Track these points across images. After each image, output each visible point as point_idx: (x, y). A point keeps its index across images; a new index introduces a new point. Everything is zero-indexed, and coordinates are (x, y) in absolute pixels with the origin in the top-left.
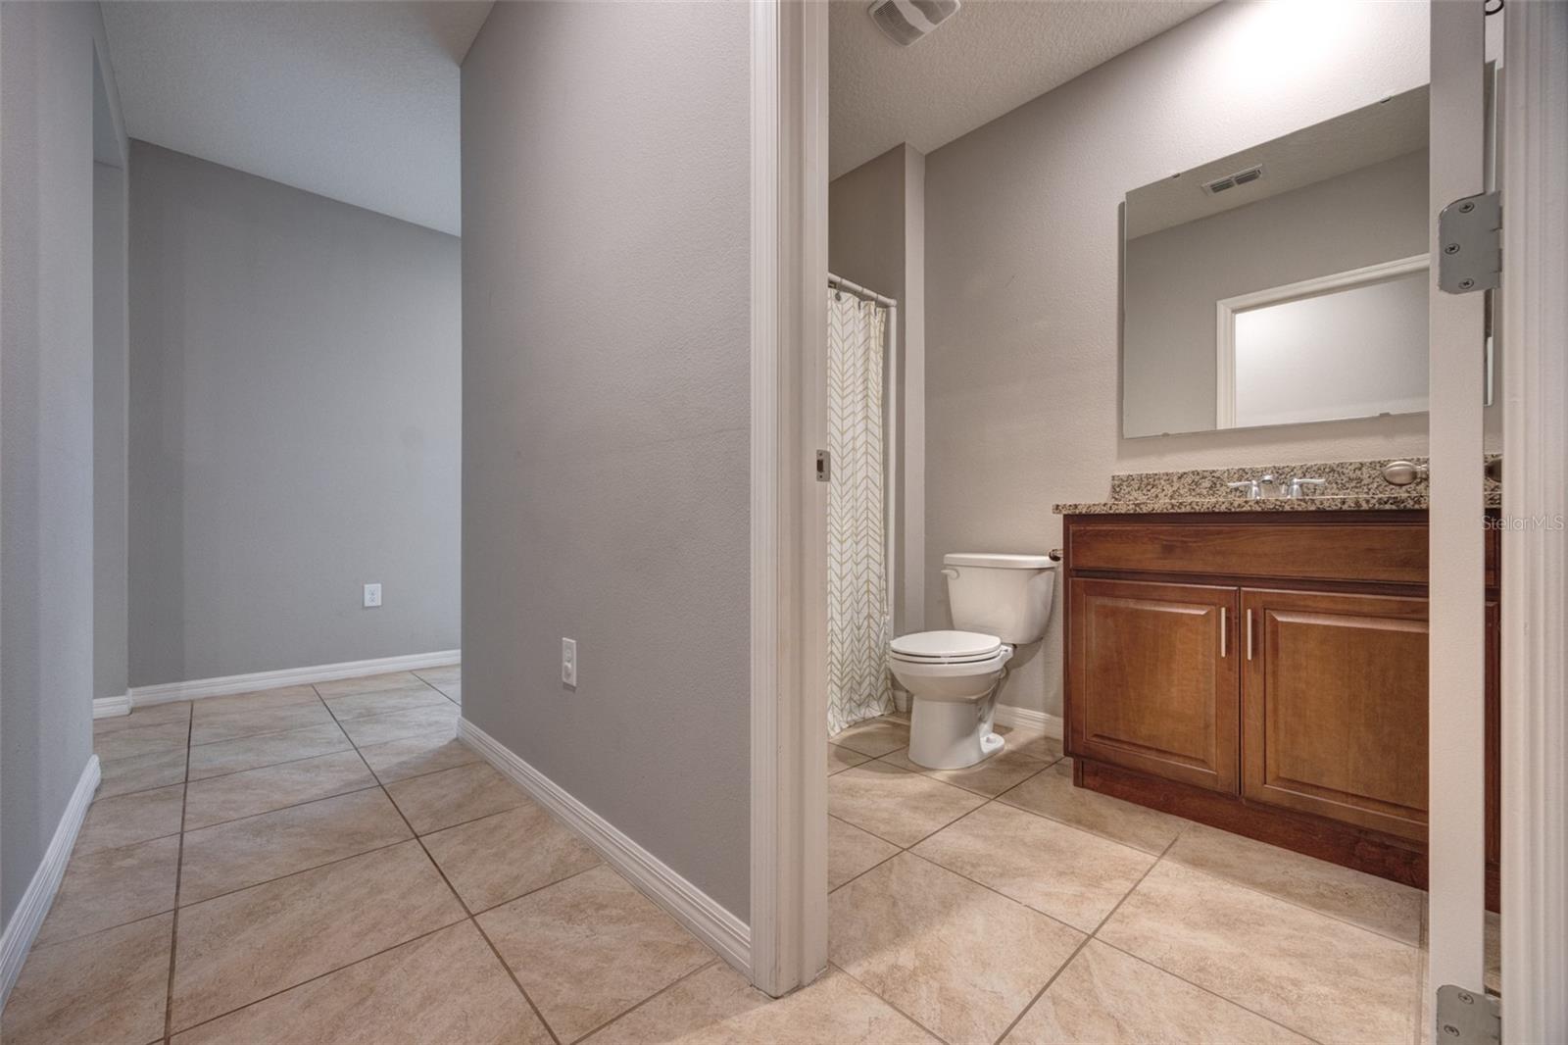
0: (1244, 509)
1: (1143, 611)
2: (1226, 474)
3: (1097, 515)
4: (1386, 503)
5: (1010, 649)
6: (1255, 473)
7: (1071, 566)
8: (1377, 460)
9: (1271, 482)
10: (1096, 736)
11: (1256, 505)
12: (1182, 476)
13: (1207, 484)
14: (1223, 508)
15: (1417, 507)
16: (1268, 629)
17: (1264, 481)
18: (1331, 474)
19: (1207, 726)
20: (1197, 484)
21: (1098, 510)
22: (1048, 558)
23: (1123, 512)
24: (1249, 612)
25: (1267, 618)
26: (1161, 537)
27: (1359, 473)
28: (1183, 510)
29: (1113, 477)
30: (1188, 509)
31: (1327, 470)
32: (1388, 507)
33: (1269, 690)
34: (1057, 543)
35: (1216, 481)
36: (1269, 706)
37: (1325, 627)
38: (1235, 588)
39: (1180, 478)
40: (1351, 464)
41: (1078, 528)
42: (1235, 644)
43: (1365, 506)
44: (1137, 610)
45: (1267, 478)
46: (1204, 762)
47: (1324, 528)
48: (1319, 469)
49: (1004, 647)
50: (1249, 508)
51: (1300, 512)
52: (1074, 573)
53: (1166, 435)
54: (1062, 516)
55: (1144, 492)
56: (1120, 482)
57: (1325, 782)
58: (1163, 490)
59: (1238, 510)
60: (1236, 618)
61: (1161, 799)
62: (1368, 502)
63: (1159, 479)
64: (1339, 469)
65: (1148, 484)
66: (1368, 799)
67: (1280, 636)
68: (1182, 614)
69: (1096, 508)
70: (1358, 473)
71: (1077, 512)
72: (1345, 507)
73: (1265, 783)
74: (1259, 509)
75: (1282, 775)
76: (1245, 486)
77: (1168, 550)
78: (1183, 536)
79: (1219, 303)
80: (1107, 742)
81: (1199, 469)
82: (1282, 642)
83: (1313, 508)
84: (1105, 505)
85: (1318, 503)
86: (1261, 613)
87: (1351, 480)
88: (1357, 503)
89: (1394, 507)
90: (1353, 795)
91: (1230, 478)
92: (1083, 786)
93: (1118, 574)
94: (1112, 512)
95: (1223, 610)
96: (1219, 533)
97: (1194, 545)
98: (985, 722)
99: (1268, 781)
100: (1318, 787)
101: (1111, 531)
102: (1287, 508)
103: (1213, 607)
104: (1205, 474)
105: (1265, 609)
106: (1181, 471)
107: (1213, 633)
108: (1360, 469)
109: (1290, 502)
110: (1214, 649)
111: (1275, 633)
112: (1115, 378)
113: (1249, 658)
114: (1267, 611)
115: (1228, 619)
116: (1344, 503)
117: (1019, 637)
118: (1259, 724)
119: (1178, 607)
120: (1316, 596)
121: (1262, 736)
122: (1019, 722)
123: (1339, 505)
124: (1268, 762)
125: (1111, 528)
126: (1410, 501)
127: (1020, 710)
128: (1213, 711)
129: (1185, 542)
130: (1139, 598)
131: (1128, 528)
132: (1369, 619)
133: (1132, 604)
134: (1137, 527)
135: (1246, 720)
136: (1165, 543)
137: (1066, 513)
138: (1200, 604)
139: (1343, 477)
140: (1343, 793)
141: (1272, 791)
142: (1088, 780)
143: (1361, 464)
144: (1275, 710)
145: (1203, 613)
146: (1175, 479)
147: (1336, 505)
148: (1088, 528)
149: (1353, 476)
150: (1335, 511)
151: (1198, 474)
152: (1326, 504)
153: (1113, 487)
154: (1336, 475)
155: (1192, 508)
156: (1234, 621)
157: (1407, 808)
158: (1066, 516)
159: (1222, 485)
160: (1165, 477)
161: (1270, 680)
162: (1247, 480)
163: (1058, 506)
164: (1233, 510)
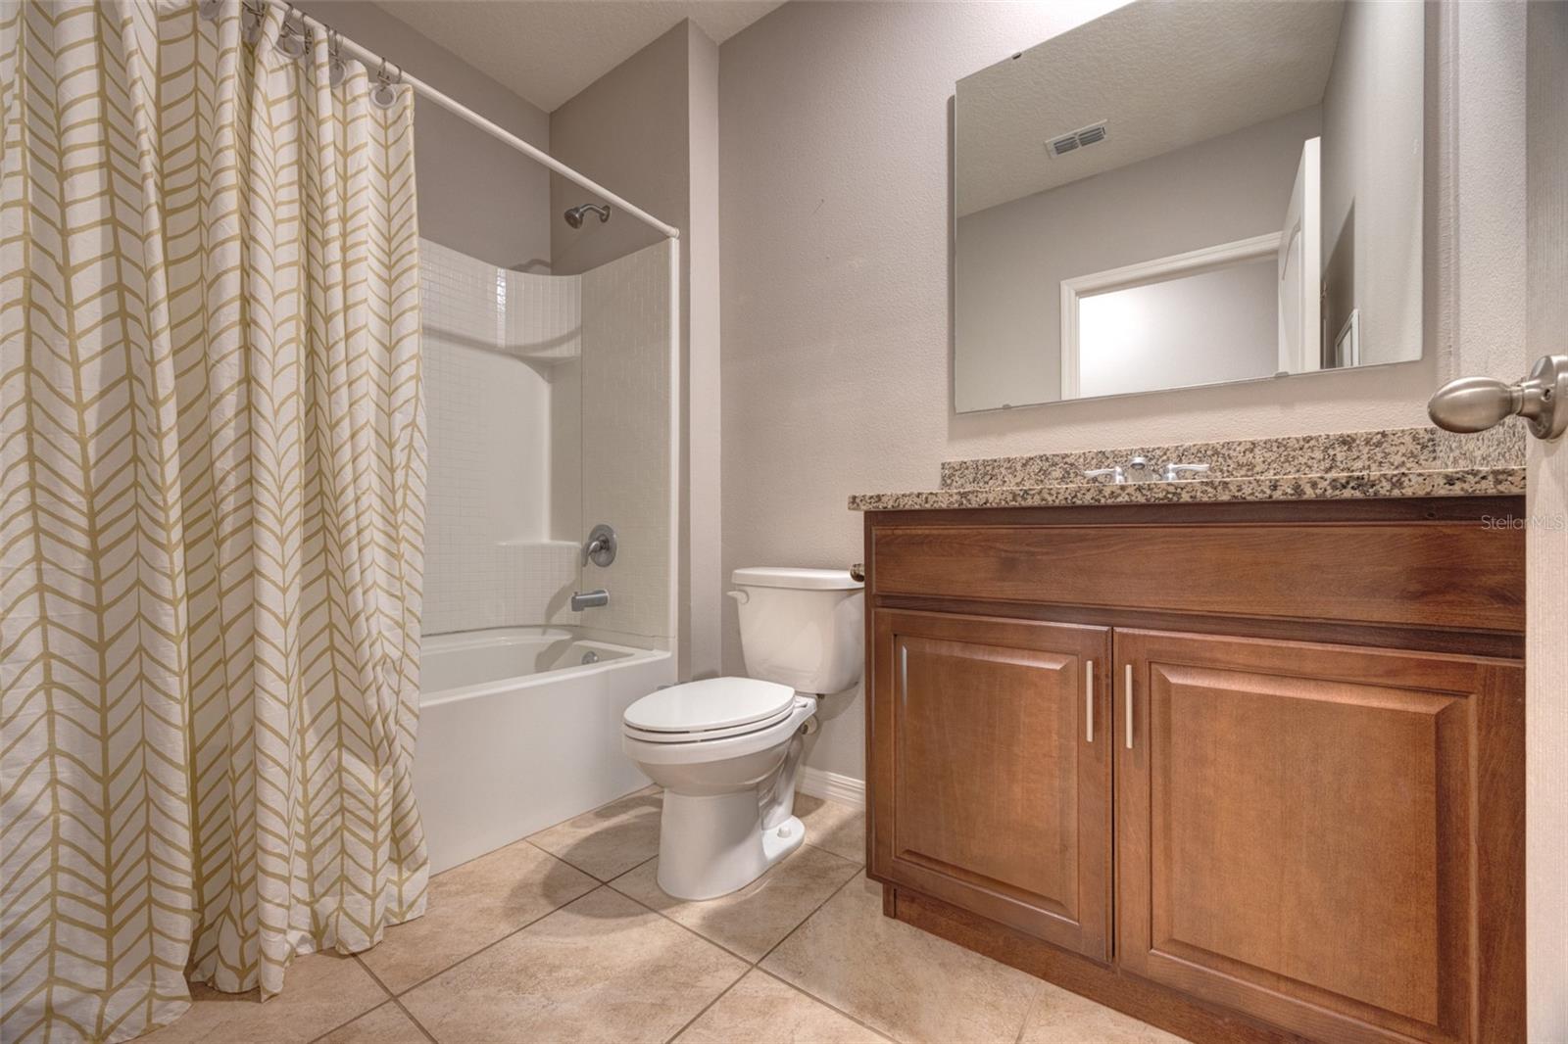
0: (1120, 499)
1: (973, 661)
2: (1082, 460)
3: (907, 511)
4: (1344, 487)
5: (811, 702)
6: (1117, 457)
7: (874, 591)
8: (1274, 438)
9: (1142, 466)
10: (909, 852)
11: (1138, 494)
12: (1027, 462)
13: (1057, 473)
14: (1088, 499)
15: (1396, 493)
16: (1156, 696)
17: (1133, 465)
18: (1215, 458)
19: (1064, 848)
20: (1046, 473)
21: (909, 504)
22: (847, 575)
23: (944, 506)
24: (1129, 668)
25: (1153, 677)
26: (998, 545)
27: (1251, 455)
28: (1029, 502)
29: (943, 465)
30: (1036, 501)
31: (1209, 453)
32: (1347, 493)
33: (1158, 795)
34: (857, 553)
35: (1069, 467)
36: (1158, 821)
37: (1244, 695)
38: (1105, 628)
39: (1024, 465)
40: (1240, 444)
41: (883, 532)
42: (1106, 721)
43: (1309, 493)
44: (965, 660)
45: (1138, 460)
46: (1059, 905)
47: (1240, 531)
48: (1199, 451)
49: (803, 701)
50: (1127, 498)
51: (1205, 504)
52: (879, 602)
53: (1007, 408)
54: (861, 515)
55: (981, 484)
56: (951, 471)
57: (1244, 953)
58: (1005, 482)
59: (1110, 502)
60: (1107, 676)
61: (1001, 943)
62: (1314, 485)
63: (999, 467)
64: (1224, 451)
65: (986, 474)
66: (1313, 988)
67: (1174, 707)
68: (1028, 667)
69: (906, 499)
70: (1249, 455)
71: (881, 506)
72: (1278, 495)
73: (1152, 947)
74: (1142, 500)
75: (1177, 937)
76: (1106, 475)
77: (1008, 565)
78: (1028, 545)
79: (1063, 283)
80: (923, 862)
81: (1049, 453)
82: (1176, 718)
83: (1225, 497)
84: (919, 495)
85: (1233, 488)
86: (1145, 670)
87: (1240, 466)
88: (1297, 488)
89: (1358, 494)
90: (1287, 979)
91: (1087, 465)
92: (895, 916)
93: (938, 603)
94: (928, 506)
95: (1089, 664)
96: (1082, 539)
97: (1044, 557)
98: (780, 804)
99: (1155, 945)
100: (1233, 961)
101: (927, 536)
102: (1185, 497)
103: (1075, 658)
104: (1056, 459)
105: (1150, 663)
106: (1027, 455)
107: (1074, 699)
108: (1252, 451)
109: (1189, 489)
110: (1075, 726)
111: (1166, 702)
112: (945, 331)
113: (1129, 745)
114: (1153, 666)
115: (1096, 678)
116: (1275, 487)
117: (823, 684)
118: (1143, 850)
119: (1023, 657)
120: (1230, 644)
121: (1146, 869)
122: (832, 791)
123: (1268, 492)
124: (1155, 912)
125: (927, 532)
126: (1384, 483)
127: (834, 776)
128: (1073, 825)
129: (1033, 554)
130: (967, 642)
131: (952, 532)
132: (1313, 683)
133: (957, 651)
134: (964, 530)
135: (1123, 843)
136: (1003, 554)
137: (870, 507)
138: (1054, 652)
139: (1230, 462)
140: (1273, 974)
141: (1162, 962)
142: (902, 907)
143: (1253, 444)
144: (1167, 828)
145: (1058, 667)
146: (1019, 468)
147: (1263, 492)
148: (899, 532)
149: (1242, 460)
150: (1261, 503)
151: (1047, 459)
152: (1247, 490)
153: (943, 478)
154: (1220, 459)
155: (1043, 500)
156: (1104, 683)
157: (1377, 1009)
158: (868, 515)
159: (1077, 475)
160: (1006, 465)
161: (1158, 780)
162: (1108, 466)
163: (854, 498)
164: (1103, 501)
